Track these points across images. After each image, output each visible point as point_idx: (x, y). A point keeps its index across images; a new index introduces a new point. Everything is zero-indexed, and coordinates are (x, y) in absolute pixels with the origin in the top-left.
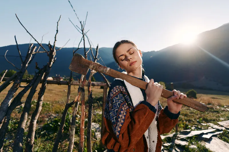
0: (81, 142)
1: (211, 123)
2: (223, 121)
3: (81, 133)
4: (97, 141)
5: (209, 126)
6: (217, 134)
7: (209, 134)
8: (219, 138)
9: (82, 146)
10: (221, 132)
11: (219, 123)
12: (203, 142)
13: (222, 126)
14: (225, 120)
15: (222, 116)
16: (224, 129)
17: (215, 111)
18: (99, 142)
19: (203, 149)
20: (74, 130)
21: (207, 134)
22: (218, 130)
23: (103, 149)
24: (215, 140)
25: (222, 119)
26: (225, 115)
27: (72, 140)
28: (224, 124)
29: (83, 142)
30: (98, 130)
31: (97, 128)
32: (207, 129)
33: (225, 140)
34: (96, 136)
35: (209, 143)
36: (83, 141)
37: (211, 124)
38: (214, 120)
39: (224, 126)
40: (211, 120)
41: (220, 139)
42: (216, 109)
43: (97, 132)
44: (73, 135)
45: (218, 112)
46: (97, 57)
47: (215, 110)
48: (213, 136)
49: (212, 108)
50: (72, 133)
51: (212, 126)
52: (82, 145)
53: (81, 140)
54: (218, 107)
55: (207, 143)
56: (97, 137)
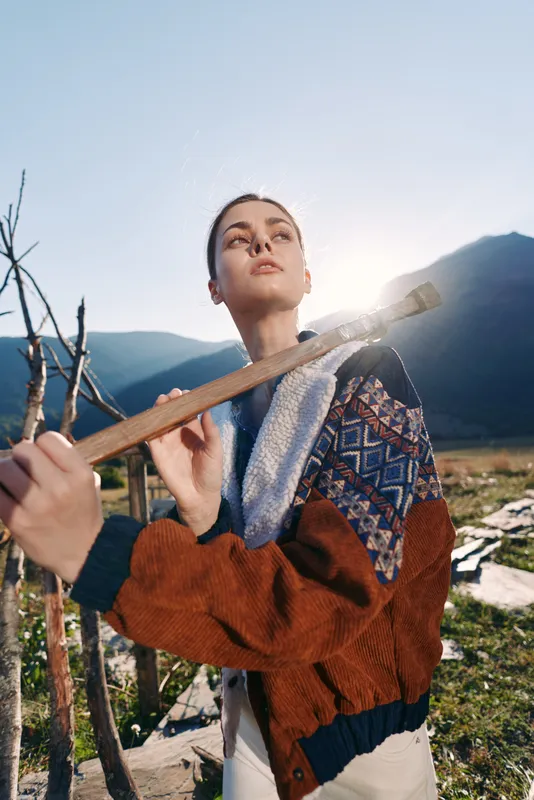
0: (60, 710)
1: (466, 525)
2: (490, 513)
3: (55, 671)
4: (123, 690)
5: (466, 536)
6: (490, 554)
7: (470, 557)
8: (495, 562)
9: (66, 727)
10: (498, 544)
11: (486, 520)
12: (463, 583)
13: (494, 528)
14: (495, 510)
15: (487, 500)
16: (500, 533)
17: (467, 493)
18: (131, 692)
19: (470, 605)
20: (14, 666)
21: (465, 558)
22: (489, 541)
23: (154, 714)
24: (491, 571)
25: (487, 508)
26: (491, 497)
27: (13, 716)
28: (497, 520)
29: (68, 709)
30: (116, 647)
31: (109, 639)
32: (463, 545)
33: (511, 564)
34: (114, 672)
35: (478, 582)
36: (68, 703)
37: (468, 529)
38: (471, 517)
39: (500, 526)
40: (464, 518)
41: (498, 563)
42: (467, 485)
43: (116, 653)
44: (15, 693)
45: (472, 492)
46: (83, 348)
47: (466, 488)
48: (484, 559)
49: (457, 485)
50: (9, 682)
51: (471, 534)
52: (68, 721)
53: (61, 700)
54: (470, 479)
55: (473, 585)
56: (117, 674)
